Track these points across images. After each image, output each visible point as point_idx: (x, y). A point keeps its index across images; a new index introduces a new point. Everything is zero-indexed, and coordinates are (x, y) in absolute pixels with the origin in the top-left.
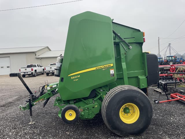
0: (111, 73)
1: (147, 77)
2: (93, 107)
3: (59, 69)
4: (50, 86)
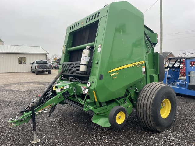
0: (143, 71)
1: (158, 75)
2: (128, 107)
3: (87, 64)
4: (61, 88)
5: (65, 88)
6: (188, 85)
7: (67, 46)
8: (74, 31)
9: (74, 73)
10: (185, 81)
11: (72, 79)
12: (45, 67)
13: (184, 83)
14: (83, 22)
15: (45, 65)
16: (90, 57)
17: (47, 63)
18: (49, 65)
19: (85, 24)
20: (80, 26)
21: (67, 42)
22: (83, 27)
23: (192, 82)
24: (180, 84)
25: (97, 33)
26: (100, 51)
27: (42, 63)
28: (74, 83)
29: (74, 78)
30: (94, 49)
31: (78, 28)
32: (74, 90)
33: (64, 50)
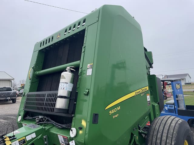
1: (159, 104)
3: (69, 96)
4: (20, 140)
5: (28, 138)
6: (178, 110)
7: (35, 69)
8: (45, 48)
9: (45, 109)
10: (174, 106)
11: (42, 119)
12: (8, 95)
13: (173, 108)
14: (60, 35)
15: (9, 93)
16: (73, 83)
17: (11, 90)
18: (14, 93)
19: (63, 37)
20: (55, 41)
21: (34, 63)
22: (60, 41)
23: (181, 106)
24: (168, 109)
25: (83, 47)
26: (91, 74)
27: (5, 90)
28: (45, 129)
29: (45, 117)
30: (80, 70)
31: (51, 43)
32: (45, 141)
33: (31, 74)
